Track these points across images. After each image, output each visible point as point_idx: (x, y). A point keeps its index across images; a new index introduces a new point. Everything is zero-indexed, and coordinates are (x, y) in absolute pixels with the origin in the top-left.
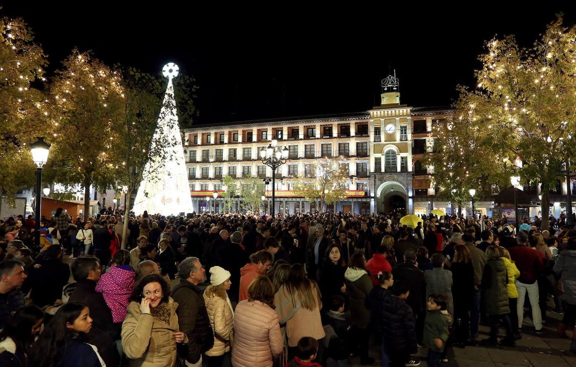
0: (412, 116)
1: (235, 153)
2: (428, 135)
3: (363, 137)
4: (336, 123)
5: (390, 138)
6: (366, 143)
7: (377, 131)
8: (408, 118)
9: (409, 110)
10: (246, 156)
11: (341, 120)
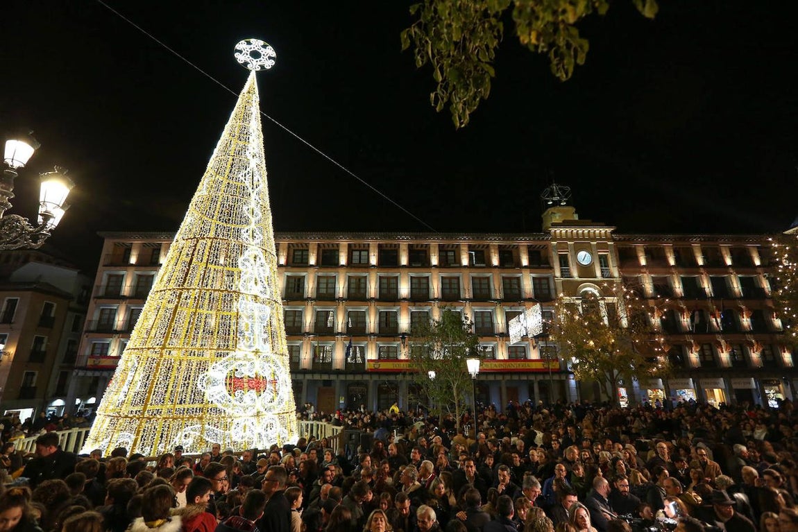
0: (614, 240)
1: (299, 286)
2: (642, 270)
3: (543, 268)
4: (496, 243)
5: (586, 271)
6: (547, 279)
7: (564, 261)
8: (609, 243)
9: (609, 230)
10: (323, 291)
11: (504, 239)
